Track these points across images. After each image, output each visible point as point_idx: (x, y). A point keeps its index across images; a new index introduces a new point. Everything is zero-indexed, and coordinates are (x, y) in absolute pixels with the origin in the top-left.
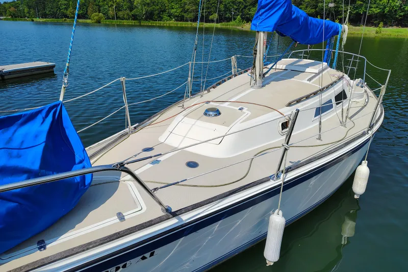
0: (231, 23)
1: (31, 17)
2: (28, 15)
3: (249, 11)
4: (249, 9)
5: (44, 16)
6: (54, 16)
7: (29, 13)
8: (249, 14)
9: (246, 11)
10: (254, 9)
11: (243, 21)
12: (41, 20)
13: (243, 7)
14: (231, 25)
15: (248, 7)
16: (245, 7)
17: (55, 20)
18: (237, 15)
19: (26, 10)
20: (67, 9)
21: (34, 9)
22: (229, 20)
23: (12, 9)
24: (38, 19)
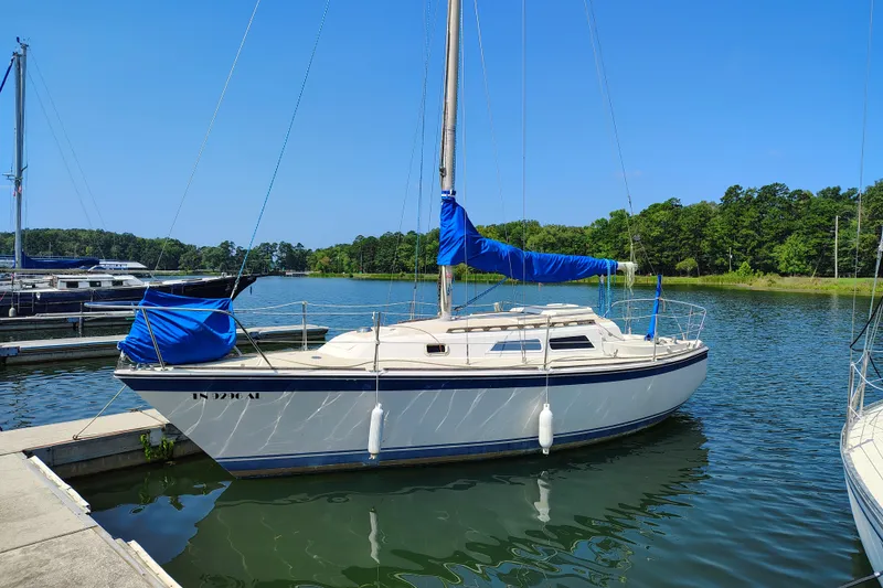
0: (725, 276)
1: (351, 270)
2: (346, 268)
3: (771, 252)
4: (770, 249)
5: (371, 269)
6: (387, 268)
7: (349, 264)
8: (771, 258)
9: (763, 251)
10: (783, 247)
11: (755, 272)
12: (366, 275)
13: (755, 243)
14: (728, 280)
15: (769, 244)
16: (760, 244)
17: (386, 275)
18: (742, 261)
19: (346, 259)
20: (408, 257)
21: (358, 258)
22: (722, 270)
23: (327, 259)
24: (360, 275)
